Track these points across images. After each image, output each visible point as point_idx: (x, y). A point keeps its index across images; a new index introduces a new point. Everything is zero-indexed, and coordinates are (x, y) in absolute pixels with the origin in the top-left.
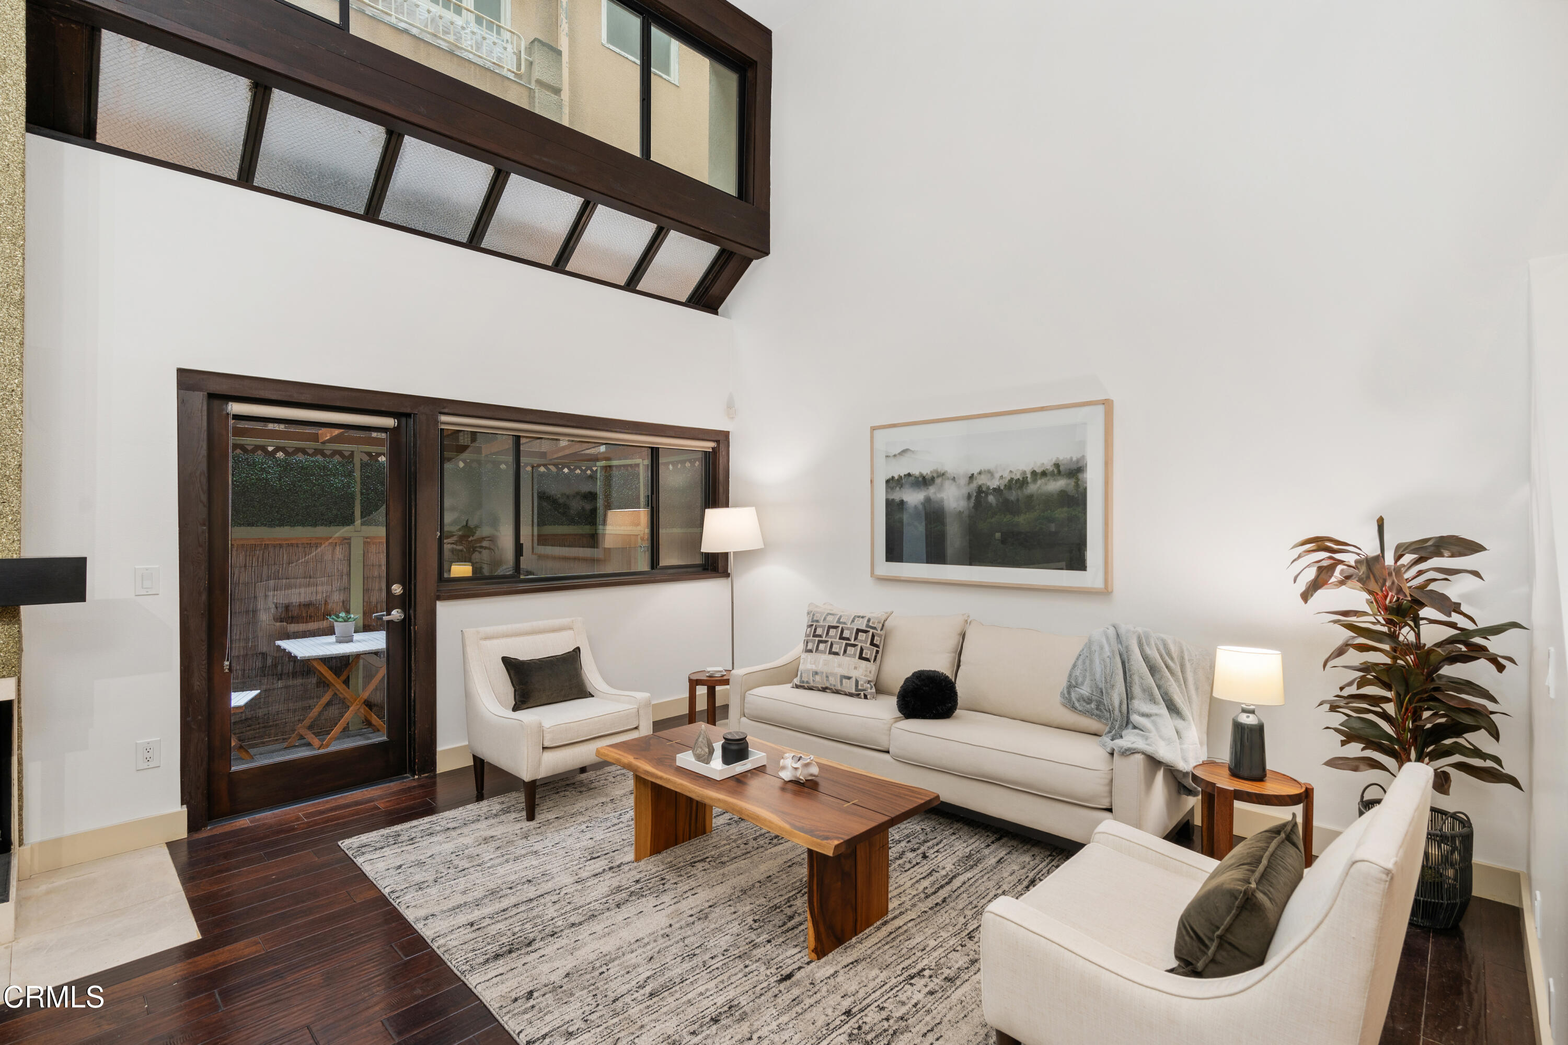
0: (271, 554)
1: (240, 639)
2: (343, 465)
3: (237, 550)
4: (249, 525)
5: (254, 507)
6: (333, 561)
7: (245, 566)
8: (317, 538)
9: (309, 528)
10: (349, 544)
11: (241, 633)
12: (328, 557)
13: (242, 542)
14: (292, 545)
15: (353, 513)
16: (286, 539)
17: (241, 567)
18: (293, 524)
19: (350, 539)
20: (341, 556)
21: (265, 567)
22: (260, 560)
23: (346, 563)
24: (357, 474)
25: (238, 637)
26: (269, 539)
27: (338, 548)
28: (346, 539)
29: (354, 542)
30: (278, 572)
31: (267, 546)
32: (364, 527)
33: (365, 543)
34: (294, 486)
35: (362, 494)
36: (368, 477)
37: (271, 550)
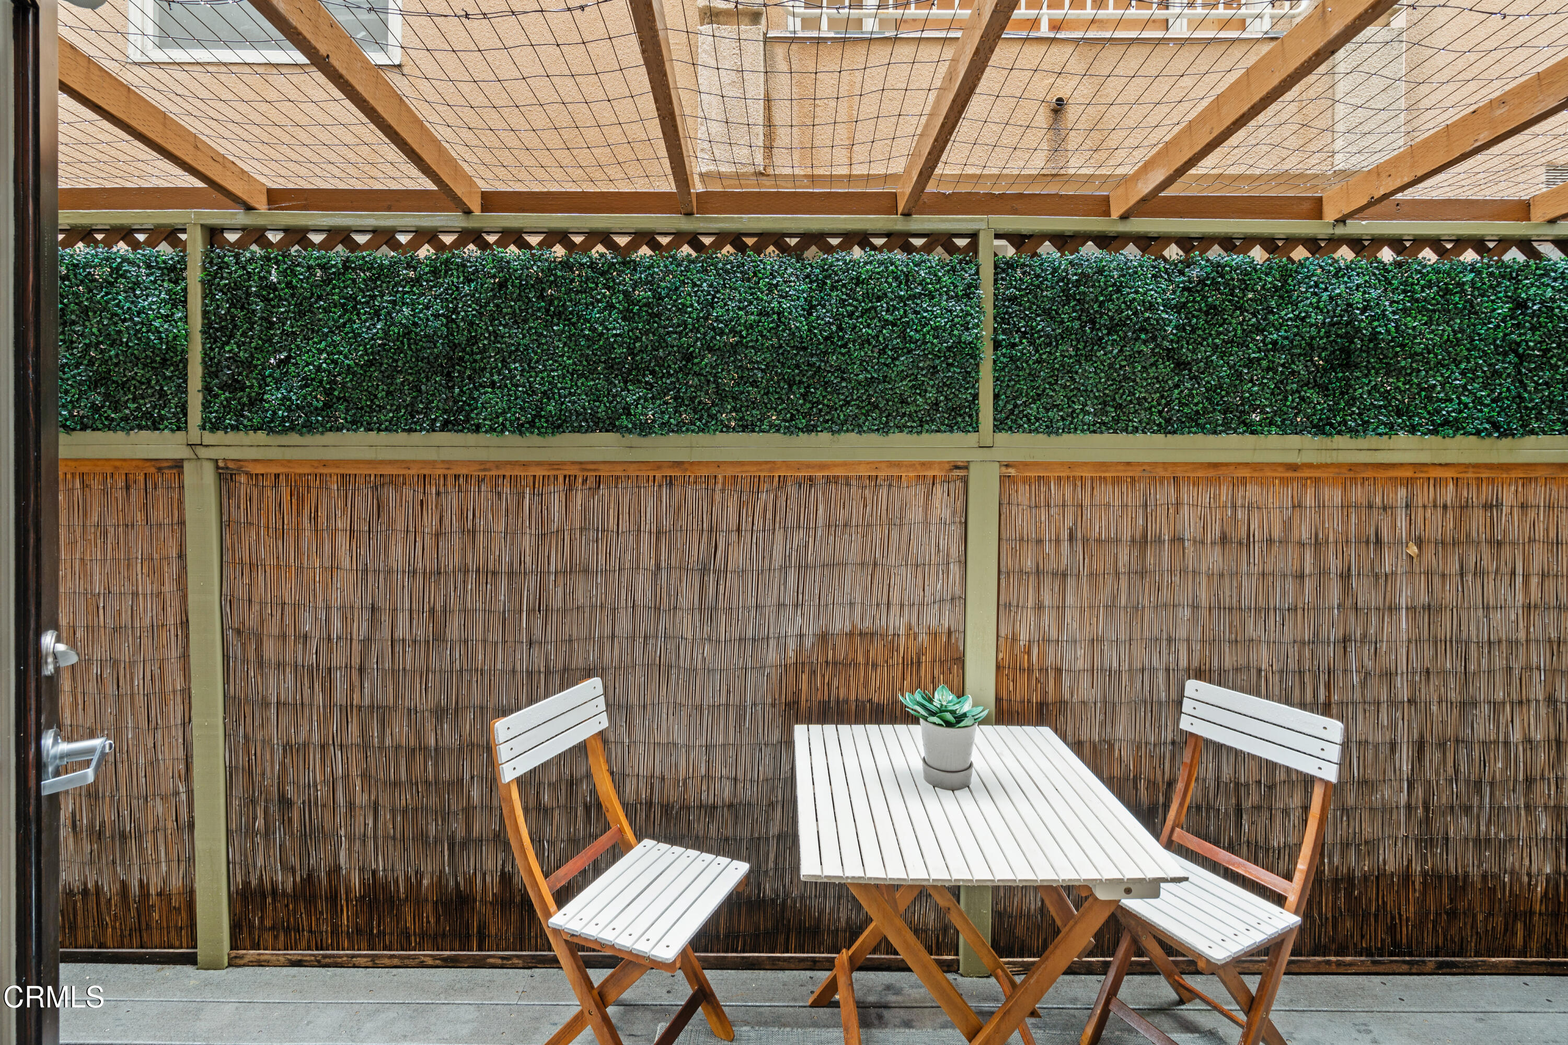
0: (793, 504)
1: (728, 705)
2: (953, 269)
3: (723, 491)
4: (744, 428)
5: (754, 384)
6: (926, 523)
7: (739, 530)
8: (891, 464)
9: (874, 436)
10: (965, 481)
11: (728, 692)
12: (915, 514)
13: (730, 472)
14: (835, 480)
15: (976, 396)
16: (822, 466)
17: (729, 531)
18: (837, 426)
19: (966, 468)
20: (947, 514)
21: (779, 535)
22: (769, 515)
23: (956, 530)
24: (986, 292)
25: (723, 701)
26: (787, 465)
27: (938, 490)
28: (957, 467)
29: (974, 475)
30: (806, 547)
31: (783, 480)
32: (1003, 437)
33: (1003, 479)
34: (840, 328)
35: (997, 345)
36: (1013, 299)
37: (792, 490)
